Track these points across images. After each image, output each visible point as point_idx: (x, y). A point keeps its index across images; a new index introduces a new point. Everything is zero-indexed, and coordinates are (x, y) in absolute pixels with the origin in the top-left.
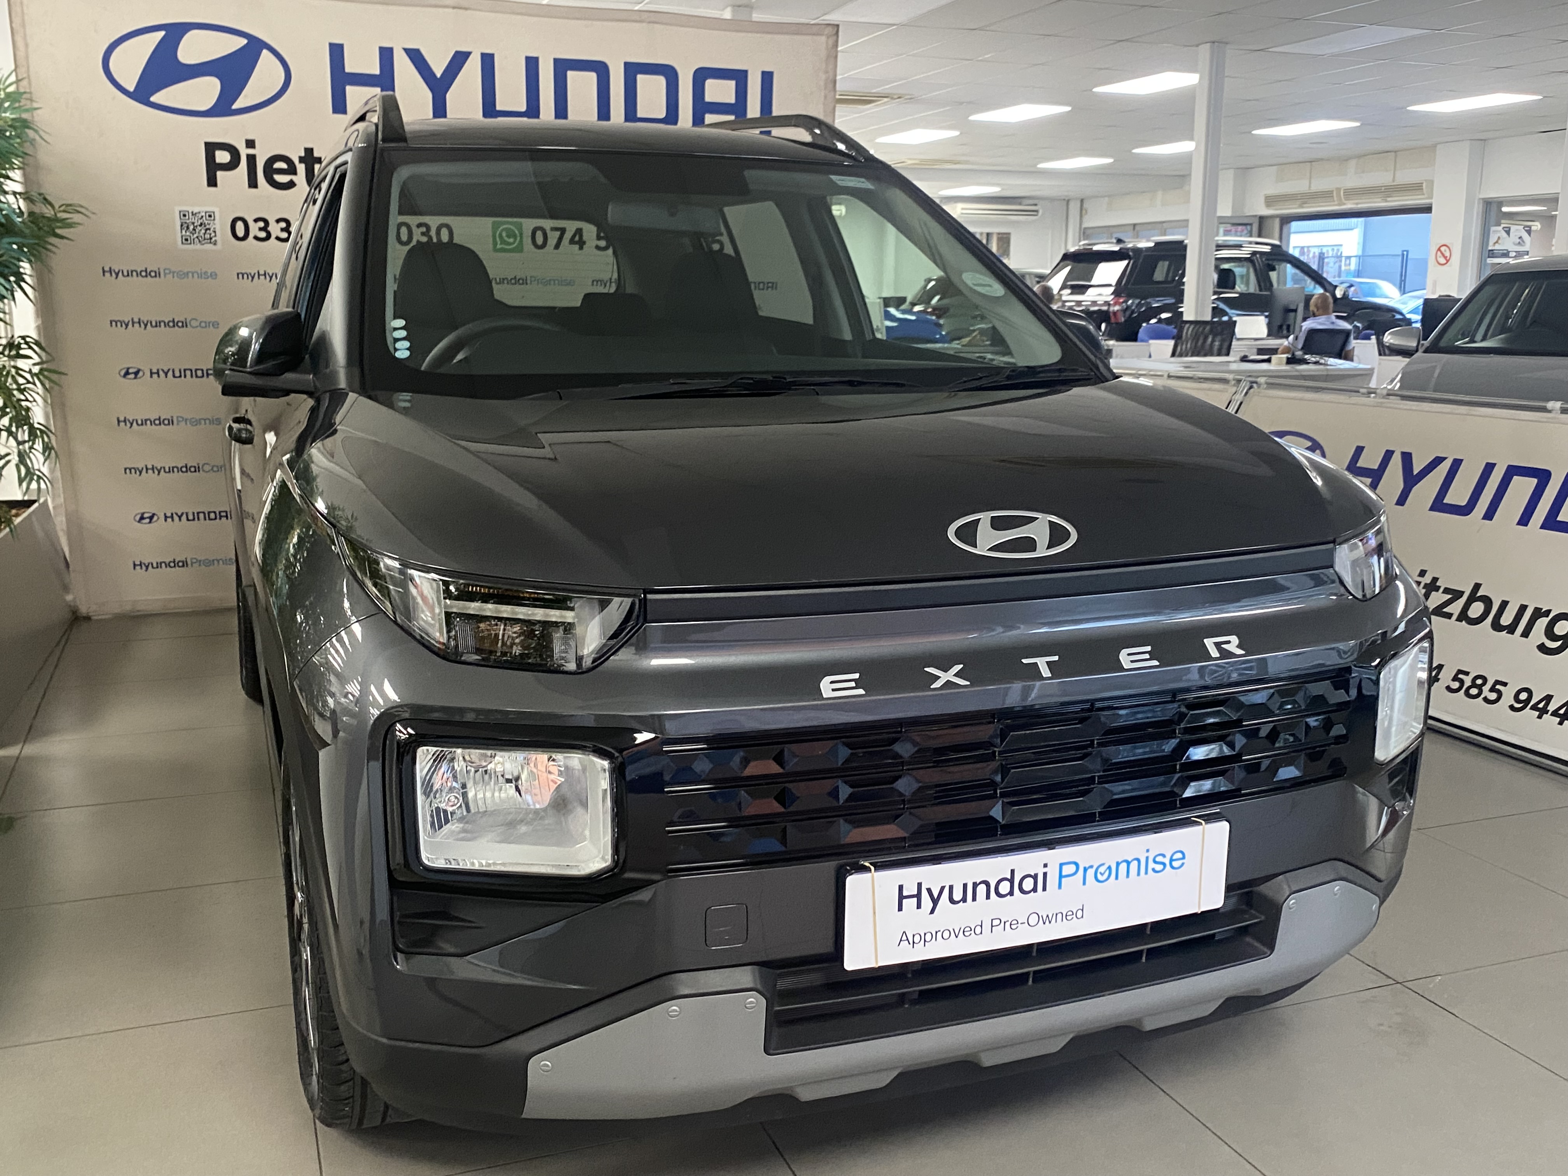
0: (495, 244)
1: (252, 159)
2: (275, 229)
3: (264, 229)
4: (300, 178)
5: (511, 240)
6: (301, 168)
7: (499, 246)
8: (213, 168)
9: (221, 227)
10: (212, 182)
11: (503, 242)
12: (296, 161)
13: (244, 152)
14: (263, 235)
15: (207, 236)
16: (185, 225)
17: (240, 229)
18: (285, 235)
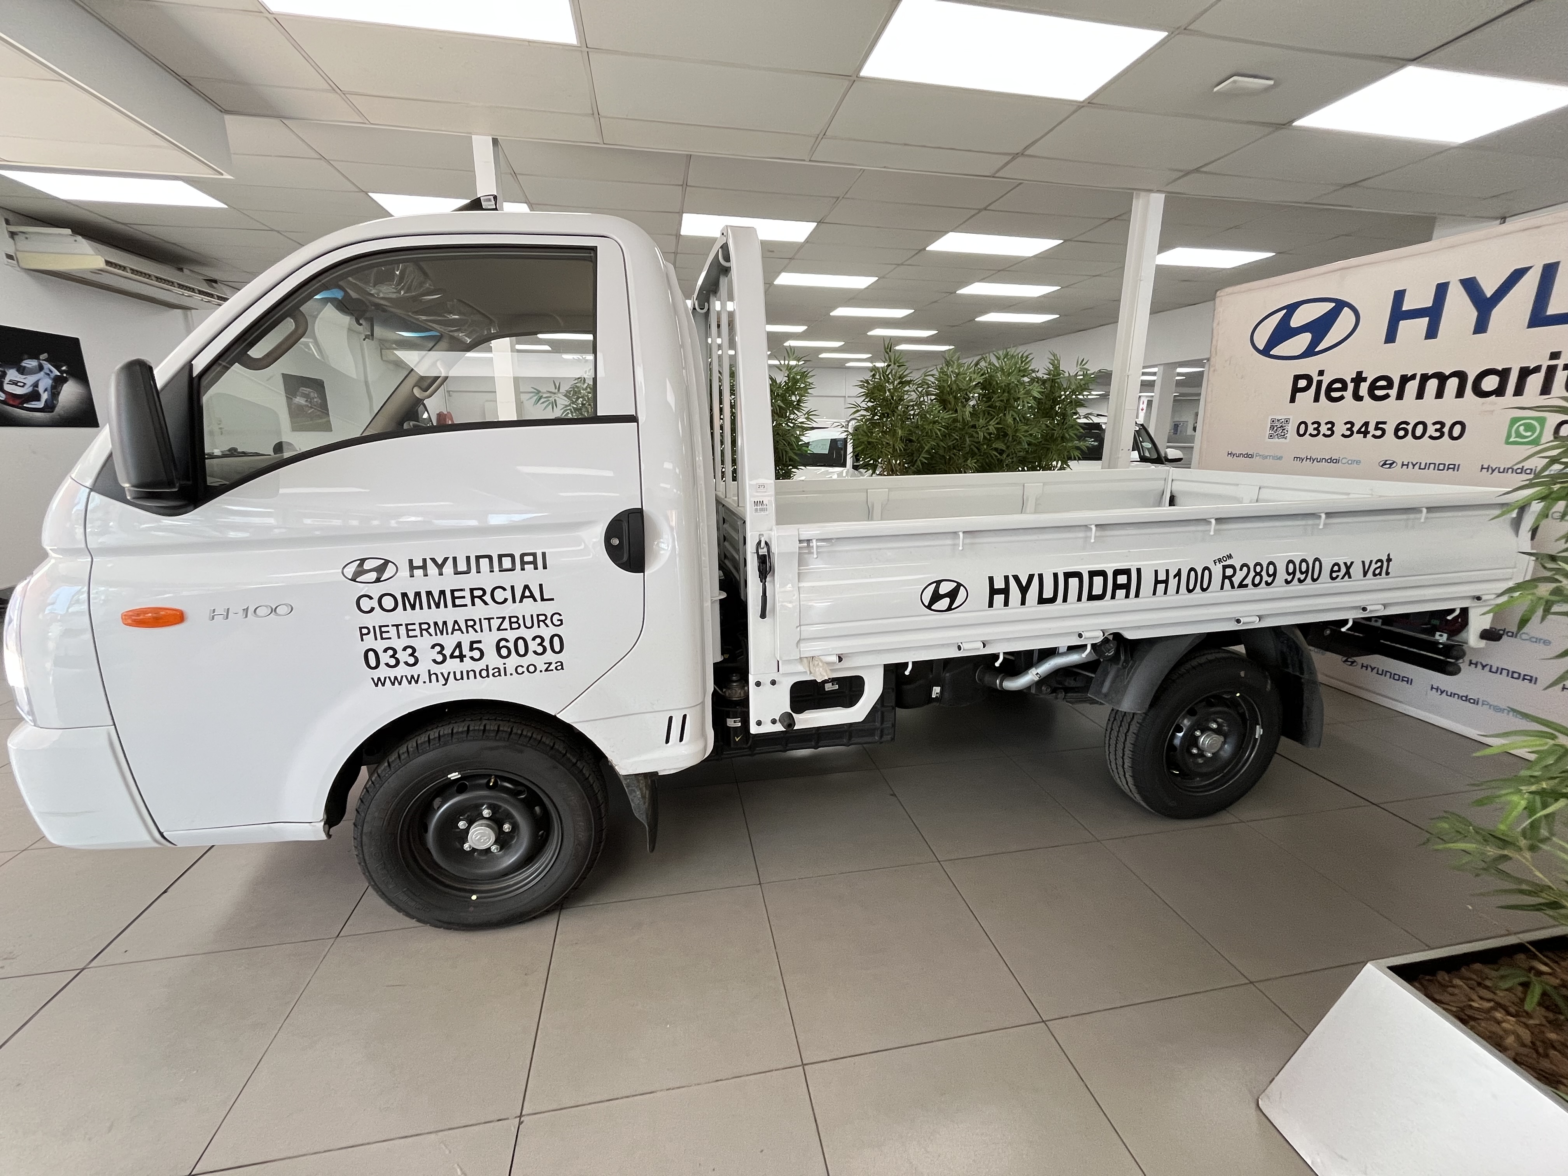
0: (1509, 436)
1: (1320, 383)
2: (1324, 429)
3: (1317, 429)
4: (1348, 394)
5: (1529, 434)
6: (1351, 386)
7: (1511, 440)
8: (1295, 390)
9: (1291, 428)
10: (1293, 400)
11: (1519, 435)
12: (1349, 381)
13: (1316, 378)
14: (1315, 432)
15: (1283, 434)
16: (1272, 427)
17: (1302, 429)
18: (1329, 433)
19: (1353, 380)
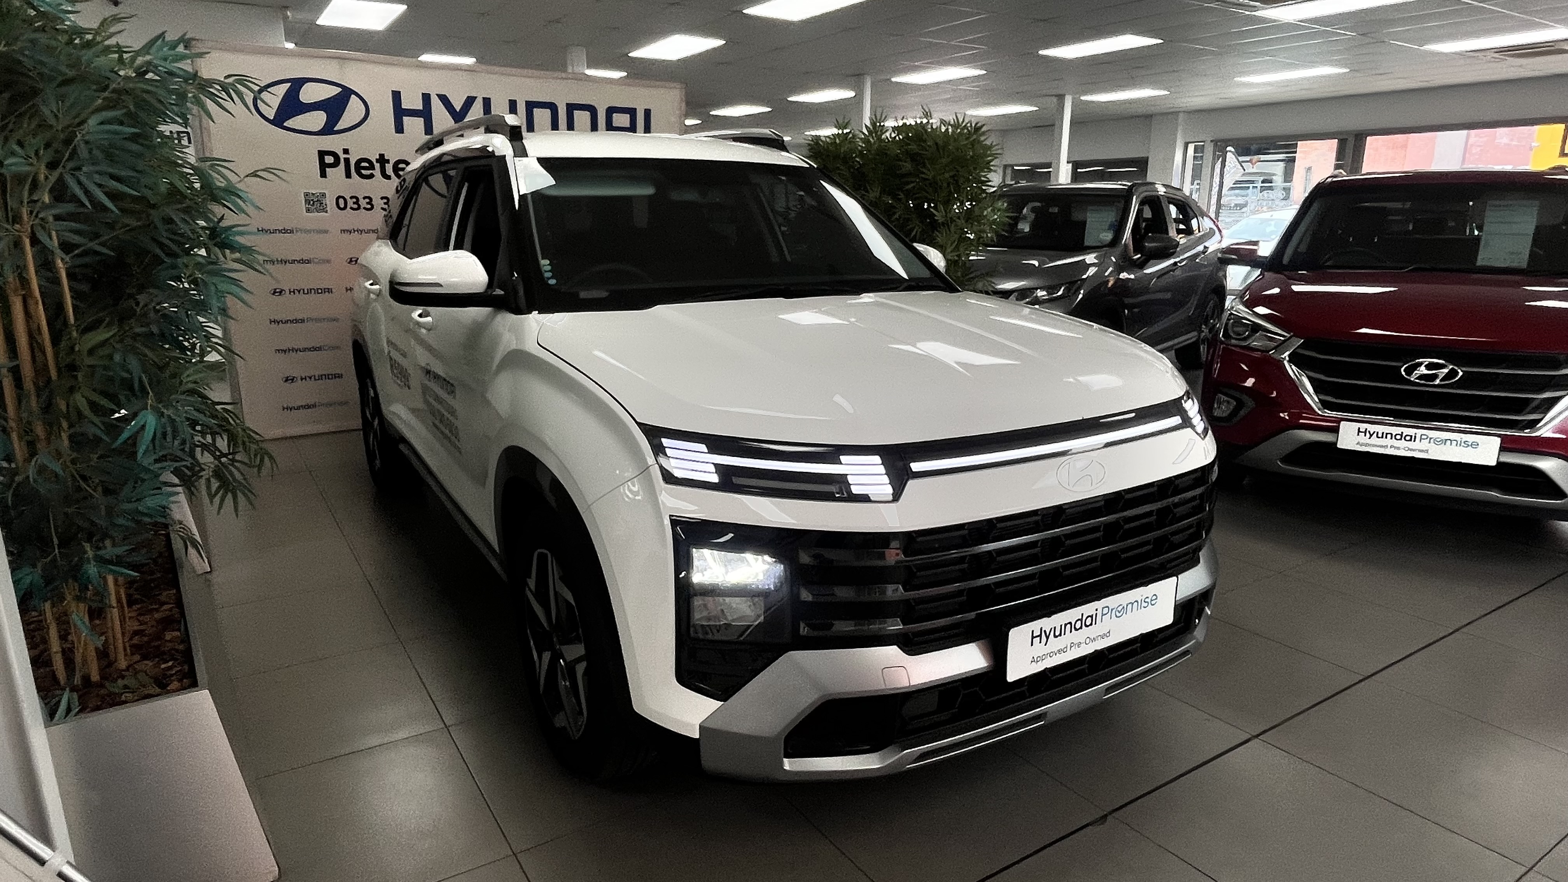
1: (347, 161)
2: (363, 203)
3: (356, 203)
4: (377, 172)
6: (377, 166)
8: (323, 166)
9: (330, 202)
10: (323, 175)
12: (374, 162)
13: (342, 156)
14: (355, 206)
15: (322, 207)
16: (307, 202)
17: (341, 203)
18: (369, 206)
19: (377, 161)
